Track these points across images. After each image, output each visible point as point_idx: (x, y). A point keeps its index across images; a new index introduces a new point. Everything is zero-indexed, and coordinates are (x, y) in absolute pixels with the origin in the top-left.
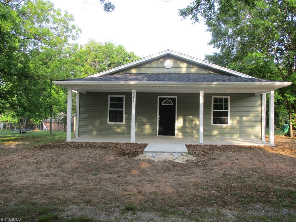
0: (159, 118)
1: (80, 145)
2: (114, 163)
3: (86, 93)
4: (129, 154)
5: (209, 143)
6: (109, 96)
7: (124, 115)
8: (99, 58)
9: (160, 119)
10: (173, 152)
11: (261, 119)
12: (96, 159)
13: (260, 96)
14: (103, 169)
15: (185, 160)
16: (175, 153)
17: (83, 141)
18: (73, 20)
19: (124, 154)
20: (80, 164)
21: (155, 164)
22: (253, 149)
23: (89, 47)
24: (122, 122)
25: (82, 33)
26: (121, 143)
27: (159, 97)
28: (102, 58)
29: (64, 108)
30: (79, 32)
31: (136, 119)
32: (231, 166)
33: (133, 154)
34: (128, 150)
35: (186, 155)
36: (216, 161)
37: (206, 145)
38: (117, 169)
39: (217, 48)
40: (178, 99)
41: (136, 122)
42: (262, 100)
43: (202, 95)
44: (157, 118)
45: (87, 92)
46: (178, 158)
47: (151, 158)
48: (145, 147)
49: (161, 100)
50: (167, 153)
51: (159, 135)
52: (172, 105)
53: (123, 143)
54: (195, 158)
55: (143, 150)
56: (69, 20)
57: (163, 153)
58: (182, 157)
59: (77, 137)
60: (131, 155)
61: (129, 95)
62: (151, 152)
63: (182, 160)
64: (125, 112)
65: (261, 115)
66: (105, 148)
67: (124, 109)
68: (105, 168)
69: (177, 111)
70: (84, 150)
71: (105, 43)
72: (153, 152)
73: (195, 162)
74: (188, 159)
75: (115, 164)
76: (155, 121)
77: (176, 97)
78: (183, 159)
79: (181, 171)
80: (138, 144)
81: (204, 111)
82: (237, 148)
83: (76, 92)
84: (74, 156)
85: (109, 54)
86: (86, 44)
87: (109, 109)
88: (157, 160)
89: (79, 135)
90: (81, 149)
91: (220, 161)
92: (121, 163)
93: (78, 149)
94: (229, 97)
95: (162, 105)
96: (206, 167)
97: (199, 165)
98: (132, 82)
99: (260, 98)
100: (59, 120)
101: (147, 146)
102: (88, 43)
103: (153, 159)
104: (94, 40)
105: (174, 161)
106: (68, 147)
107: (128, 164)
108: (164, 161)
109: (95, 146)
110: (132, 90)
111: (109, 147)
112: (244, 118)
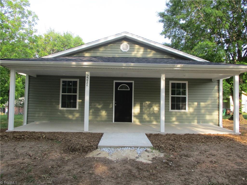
0: (115, 103)
1: (21, 136)
2: (58, 166)
3: (36, 77)
4: (80, 149)
5: (171, 132)
6: (62, 80)
7: (78, 101)
8: (57, 47)
9: (116, 105)
10: (135, 147)
11: (219, 105)
12: (35, 158)
13: (217, 82)
14: (40, 178)
15: (150, 158)
16: (138, 147)
17: (28, 131)
18: (29, 5)
19: (73, 150)
20: (10, 168)
21: (112, 165)
22: (221, 139)
23: (48, 37)
24: (75, 107)
25: (38, 19)
26: (72, 133)
27: (115, 81)
28: (60, 47)
29: (21, 93)
30: (36, 19)
31: (90, 105)
32: (212, 167)
33: (85, 149)
34: (78, 144)
35: (151, 150)
36: (189, 159)
37: (169, 135)
38: (61, 176)
39: (168, 38)
40: (135, 83)
41: (90, 109)
42: (219, 85)
43: (163, 80)
44: (113, 103)
45: (38, 76)
46: (142, 155)
47: (107, 155)
48: (100, 139)
49: (117, 84)
50: (127, 148)
51: (114, 122)
52: (129, 90)
53: (74, 133)
54: (162, 155)
55: (98, 144)
56: (25, 5)
57: (123, 148)
58: (147, 154)
59: (25, 124)
60: (83, 151)
61: (82, 79)
62: (107, 147)
63: (147, 158)
64: (79, 98)
65: (218, 101)
66: (52, 140)
67: (78, 94)
68: (43, 176)
69: (134, 96)
70: (25, 143)
71: (64, 34)
72: (110, 147)
73: (164, 161)
74: (154, 156)
75: (60, 167)
76: (111, 107)
77: (133, 82)
78: (148, 156)
79: (149, 178)
80: (92, 134)
81: (165, 97)
82: (205, 138)
83: (25, 75)
84: (8, 154)
85: (67, 44)
86: (45, 34)
87: (61, 94)
88: (115, 160)
89: (27, 122)
90: (21, 141)
91: (194, 158)
92: (67, 166)
93: (18, 142)
94: (187, 82)
95: (118, 89)
96: (181, 169)
97: (171, 166)
98: (85, 63)
99: (217, 84)
100: (20, 105)
101: (102, 137)
102: (47, 33)
103: (110, 158)
104: (53, 30)
105: (137, 160)
106: (6, 138)
107: (76, 166)
108: (125, 161)
109: (40, 137)
110: (86, 72)
111: (56, 139)
112: (202, 104)
